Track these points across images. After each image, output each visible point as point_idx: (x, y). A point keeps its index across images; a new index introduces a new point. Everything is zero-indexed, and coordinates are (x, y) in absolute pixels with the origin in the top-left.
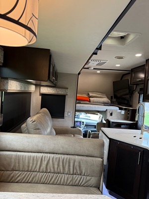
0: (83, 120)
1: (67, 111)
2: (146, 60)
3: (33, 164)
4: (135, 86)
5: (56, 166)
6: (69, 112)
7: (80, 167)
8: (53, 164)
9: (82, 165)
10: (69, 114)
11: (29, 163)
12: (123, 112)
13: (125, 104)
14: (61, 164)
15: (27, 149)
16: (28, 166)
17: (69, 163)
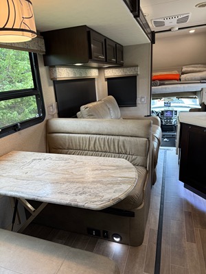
0: (175, 109)
1: (140, 96)
3: (83, 143)
5: (102, 146)
6: (142, 98)
7: (124, 146)
8: (100, 144)
9: (126, 145)
10: (143, 100)
11: (79, 143)
14: (106, 143)
15: (76, 131)
16: (80, 146)
17: (114, 142)
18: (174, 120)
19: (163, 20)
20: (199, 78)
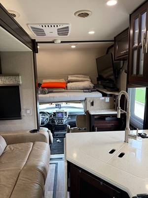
1: (25, 107)
2: (130, 15)
4: (122, 62)
10: (28, 112)
12: (107, 99)
13: (110, 88)
18: (65, 120)
19: (41, 28)
20: (82, 88)
